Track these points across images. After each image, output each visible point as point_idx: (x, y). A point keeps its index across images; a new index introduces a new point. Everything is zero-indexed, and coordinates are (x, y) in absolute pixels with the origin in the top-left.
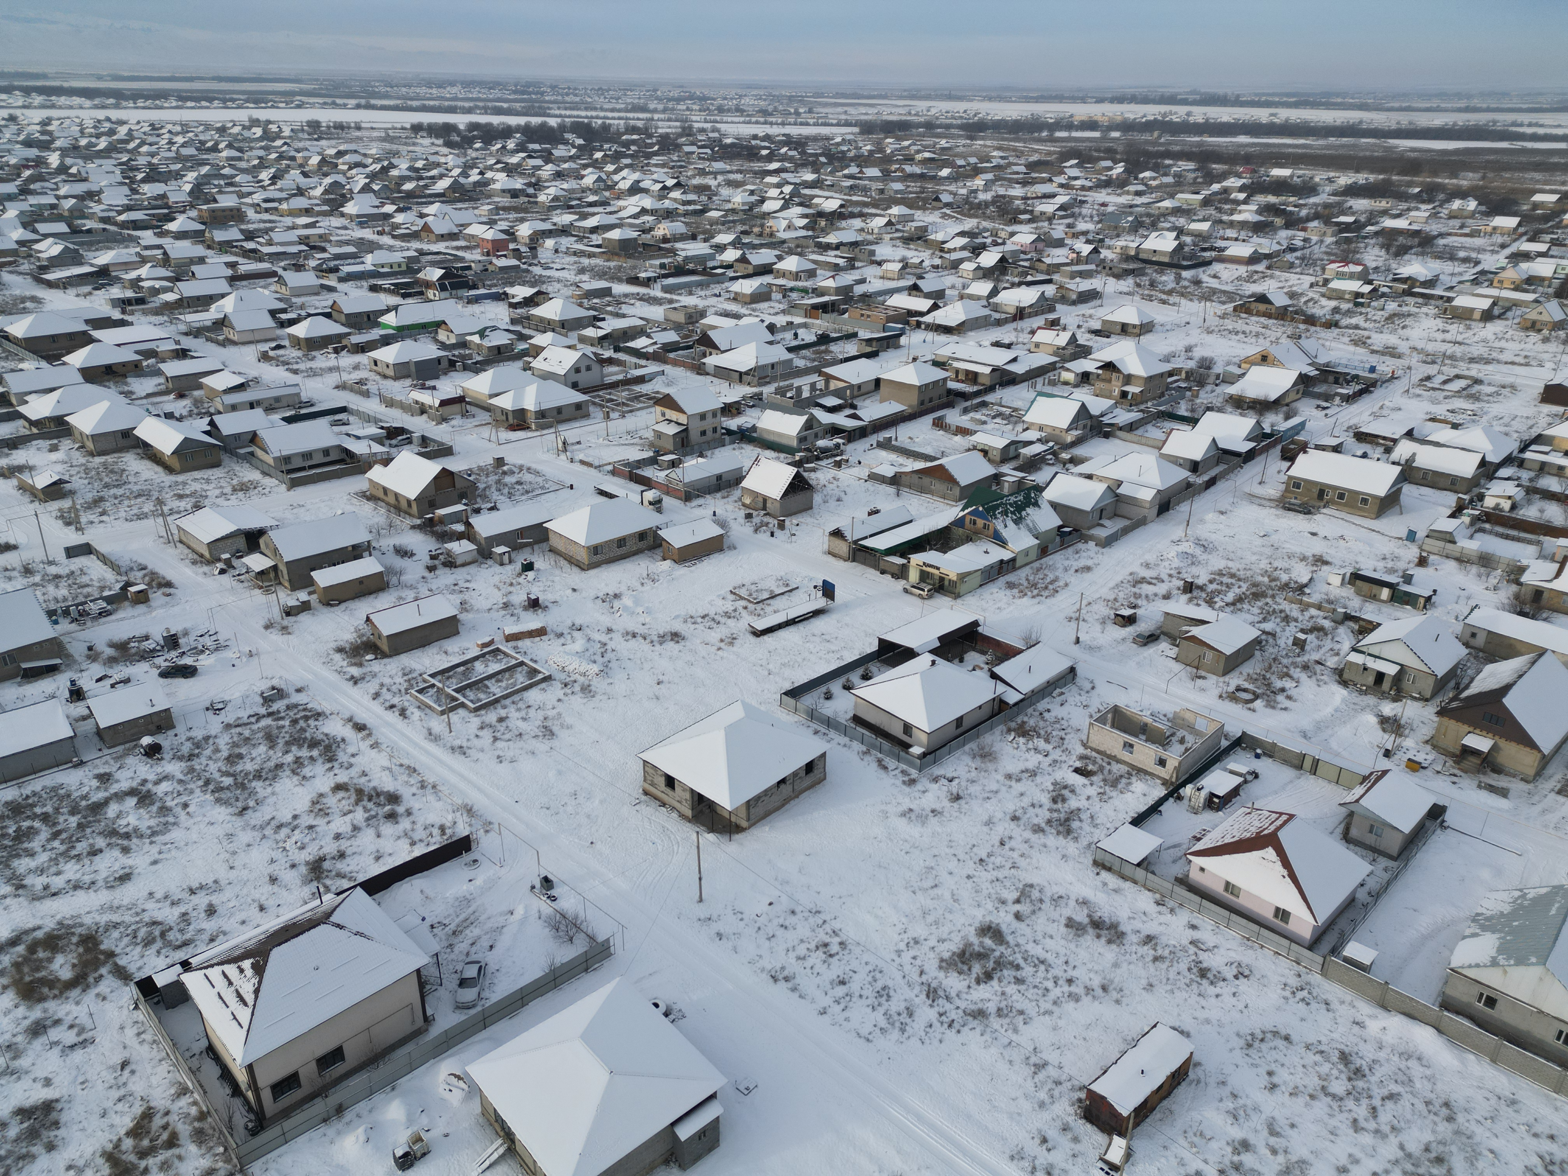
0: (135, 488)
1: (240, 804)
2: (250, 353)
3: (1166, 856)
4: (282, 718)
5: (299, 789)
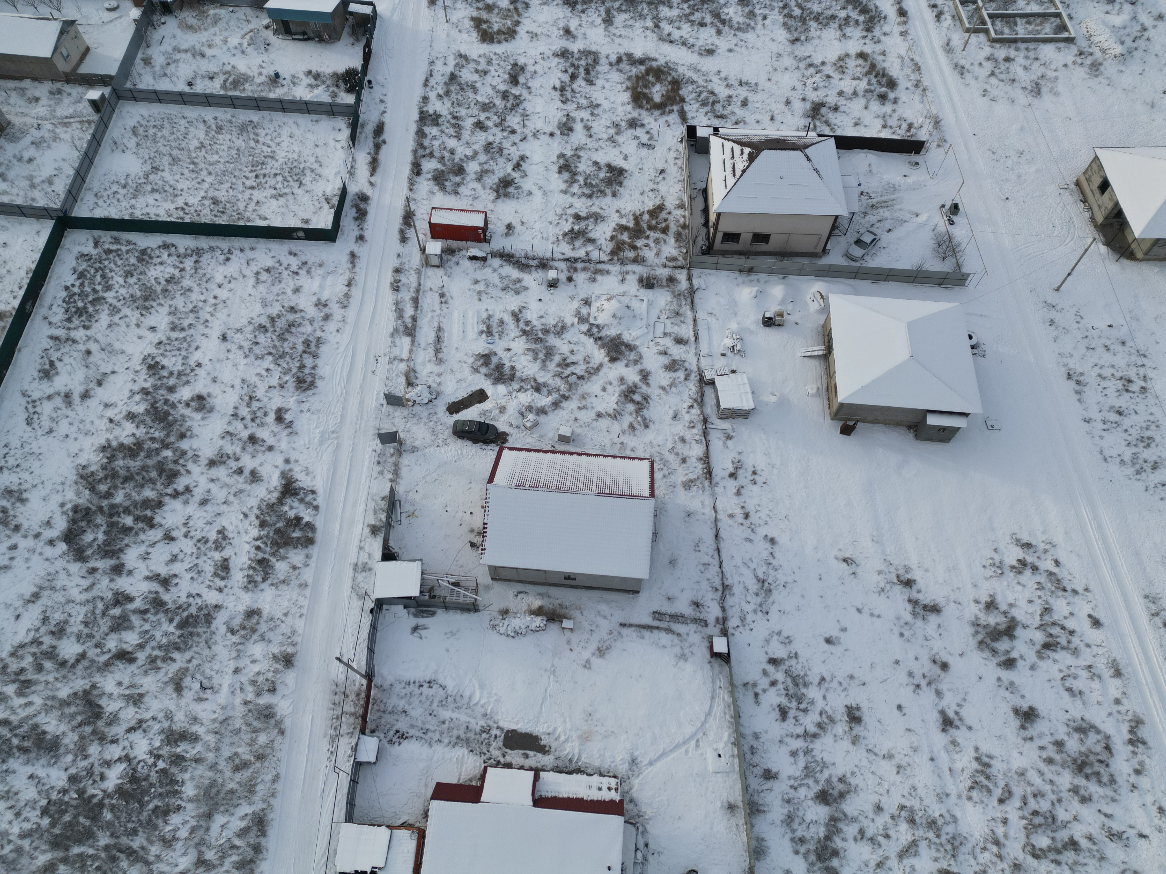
1: (796, 35)
5: (836, 43)
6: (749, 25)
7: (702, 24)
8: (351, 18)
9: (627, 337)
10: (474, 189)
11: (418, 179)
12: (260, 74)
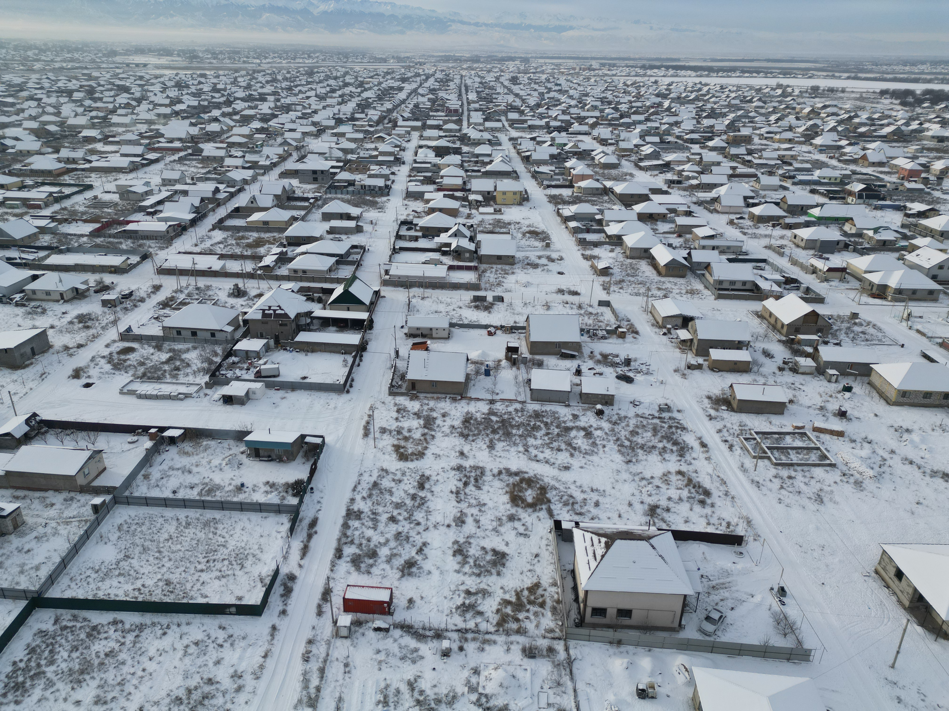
0: (640, 279)
1: (628, 458)
2: (725, 218)
4: (665, 423)
5: (659, 464)
6: (593, 451)
7: (559, 450)
8: (305, 446)
10: (384, 570)
11: (339, 562)
12: (230, 484)
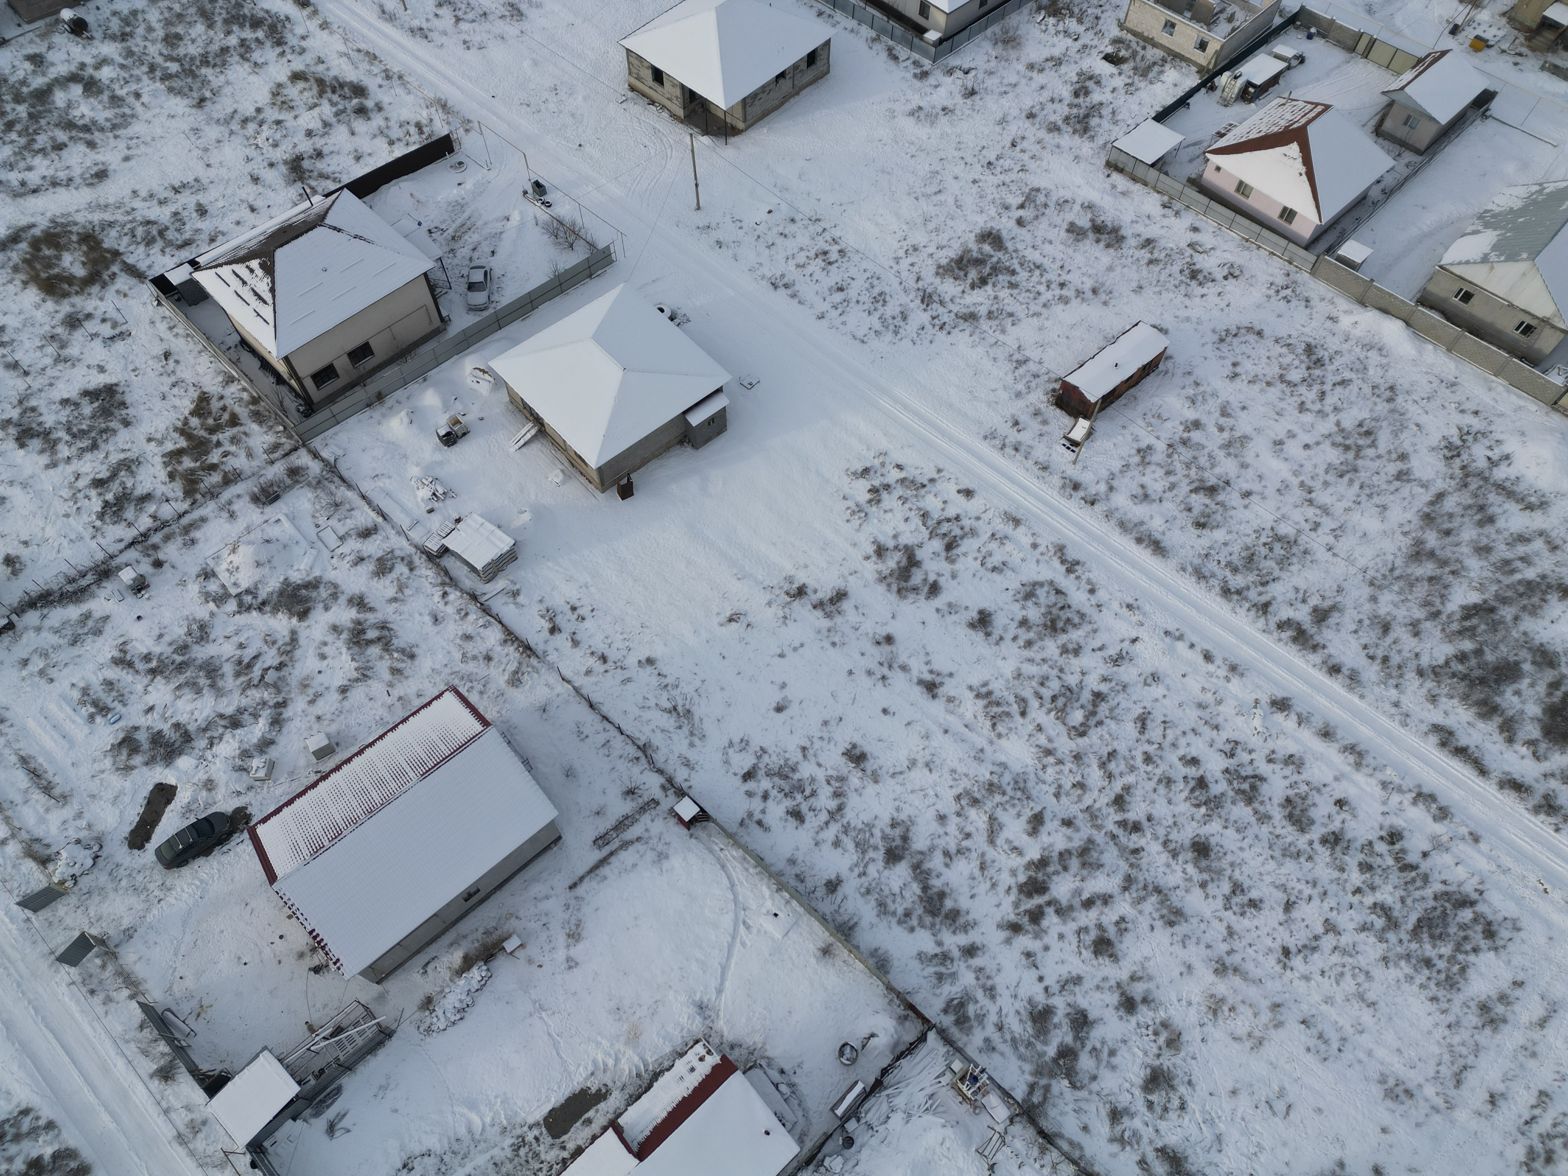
1: (195, 95)
3: (1184, 156)
5: (253, 78)
6: (123, 115)
7: (59, 147)
9: (297, 577)
